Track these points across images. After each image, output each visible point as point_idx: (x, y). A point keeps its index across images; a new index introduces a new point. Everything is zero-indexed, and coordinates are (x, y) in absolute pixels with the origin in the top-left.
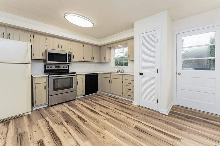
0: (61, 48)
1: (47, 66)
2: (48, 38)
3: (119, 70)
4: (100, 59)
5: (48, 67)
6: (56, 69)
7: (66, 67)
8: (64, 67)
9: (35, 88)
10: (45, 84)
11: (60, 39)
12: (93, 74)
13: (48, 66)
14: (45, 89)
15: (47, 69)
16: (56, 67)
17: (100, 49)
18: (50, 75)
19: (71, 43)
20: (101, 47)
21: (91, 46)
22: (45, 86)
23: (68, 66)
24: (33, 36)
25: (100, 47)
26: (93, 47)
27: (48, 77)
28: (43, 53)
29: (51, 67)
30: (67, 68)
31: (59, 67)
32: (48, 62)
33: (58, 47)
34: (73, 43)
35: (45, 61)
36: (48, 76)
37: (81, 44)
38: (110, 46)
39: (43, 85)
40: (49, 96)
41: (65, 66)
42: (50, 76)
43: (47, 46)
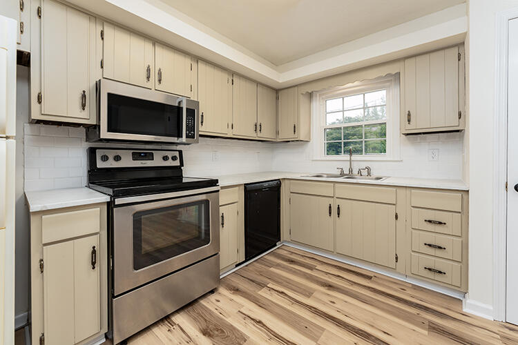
0: (160, 81)
1: (99, 154)
2: (109, 31)
3: (351, 170)
4: (277, 133)
5: (105, 158)
6: (138, 164)
7: (174, 158)
8: (165, 158)
9: (42, 266)
10: (94, 241)
11: (154, 45)
12: (266, 184)
13: (107, 152)
14: (93, 264)
15: (100, 164)
16: (136, 156)
17: (277, 98)
18: (116, 195)
19: (194, 65)
20: (280, 93)
21: (253, 87)
22: (94, 252)
23: (180, 152)
24: (39, 11)
25: (277, 92)
26: (260, 89)
27: (108, 204)
28: (84, 96)
29: (117, 158)
30: (177, 163)
31: (149, 156)
32: (105, 134)
33: (148, 78)
34: (202, 66)
35: (91, 130)
36: (107, 199)
37: (225, 77)
38: (312, 89)
39: (85, 247)
40: (111, 296)
41: (170, 154)
42: (118, 201)
43: (102, 67)
